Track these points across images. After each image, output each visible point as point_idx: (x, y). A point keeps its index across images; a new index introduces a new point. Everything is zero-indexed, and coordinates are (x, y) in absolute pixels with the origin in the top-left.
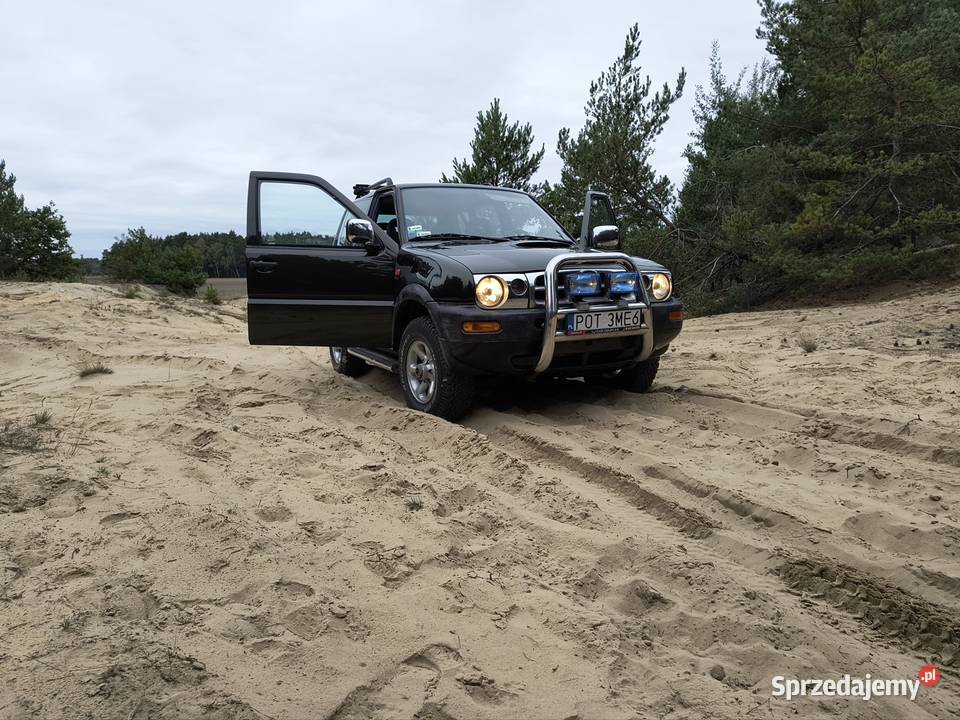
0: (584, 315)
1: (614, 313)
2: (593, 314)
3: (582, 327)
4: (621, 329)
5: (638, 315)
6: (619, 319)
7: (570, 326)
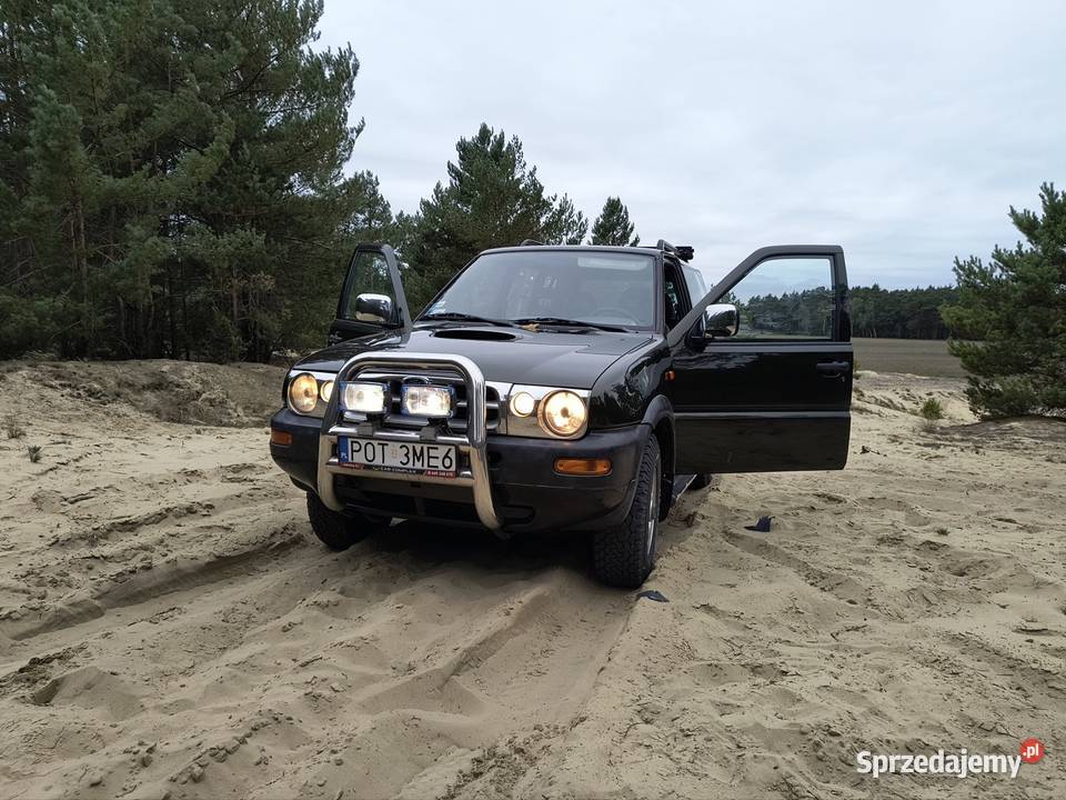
0: (363, 442)
1: (410, 446)
2: (375, 443)
3: (359, 458)
4: (420, 472)
5: (452, 455)
6: (419, 457)
7: (343, 454)
